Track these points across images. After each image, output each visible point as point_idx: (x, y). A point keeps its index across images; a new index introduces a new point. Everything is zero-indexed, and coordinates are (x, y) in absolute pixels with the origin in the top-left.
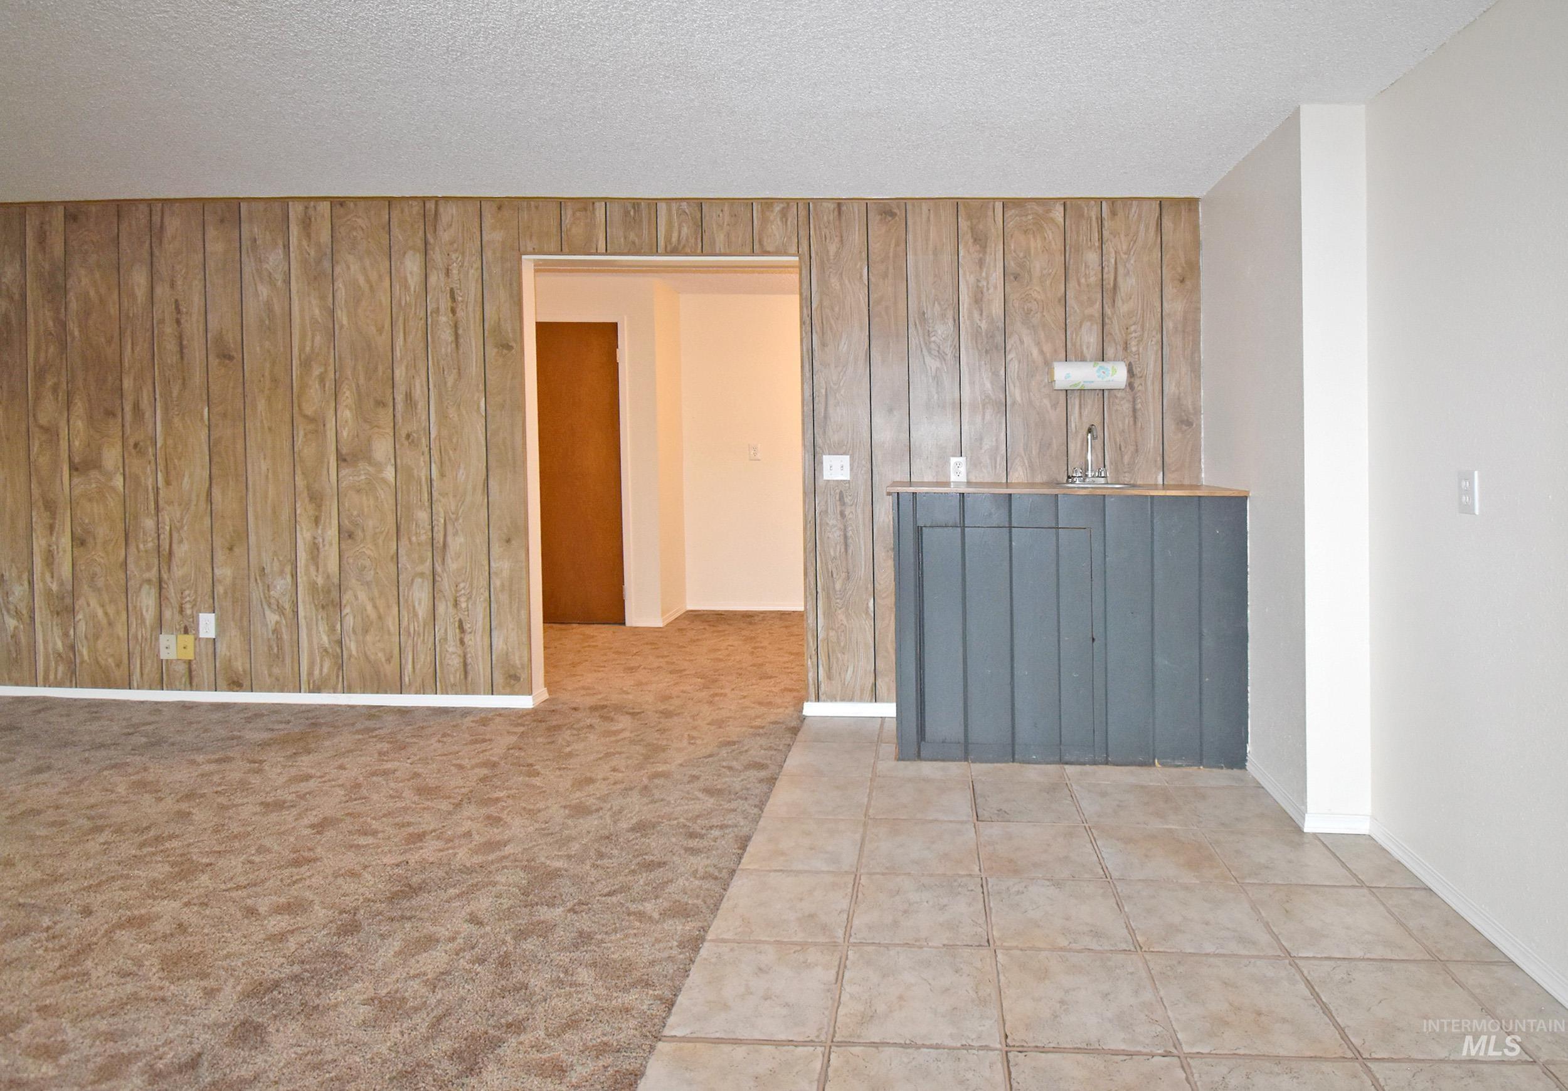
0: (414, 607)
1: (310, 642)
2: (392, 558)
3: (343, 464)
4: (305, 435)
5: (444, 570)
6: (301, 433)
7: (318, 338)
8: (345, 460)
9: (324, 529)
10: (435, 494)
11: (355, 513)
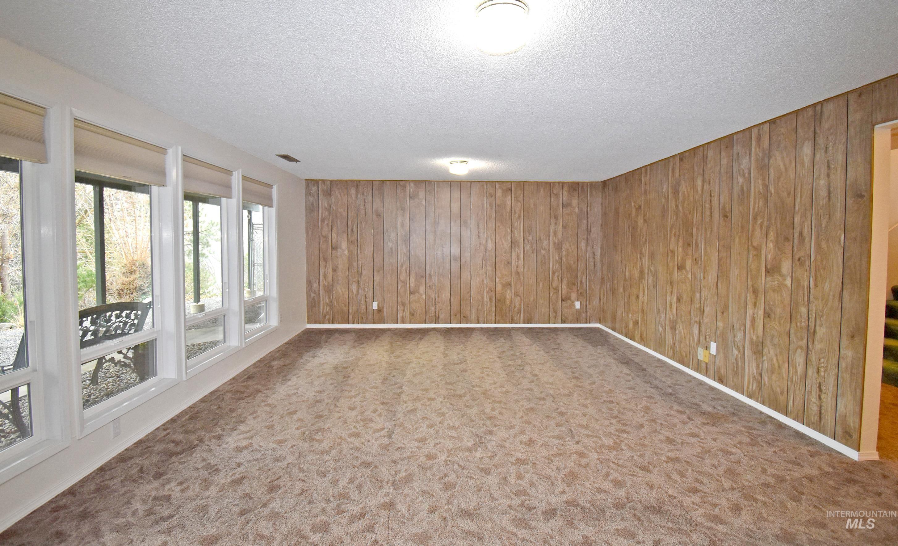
0: (796, 367)
1: (749, 370)
2: (787, 333)
3: (768, 274)
4: (753, 257)
5: (813, 348)
6: (751, 256)
7: (761, 203)
8: (768, 272)
9: (757, 310)
10: (811, 297)
11: (771, 303)
